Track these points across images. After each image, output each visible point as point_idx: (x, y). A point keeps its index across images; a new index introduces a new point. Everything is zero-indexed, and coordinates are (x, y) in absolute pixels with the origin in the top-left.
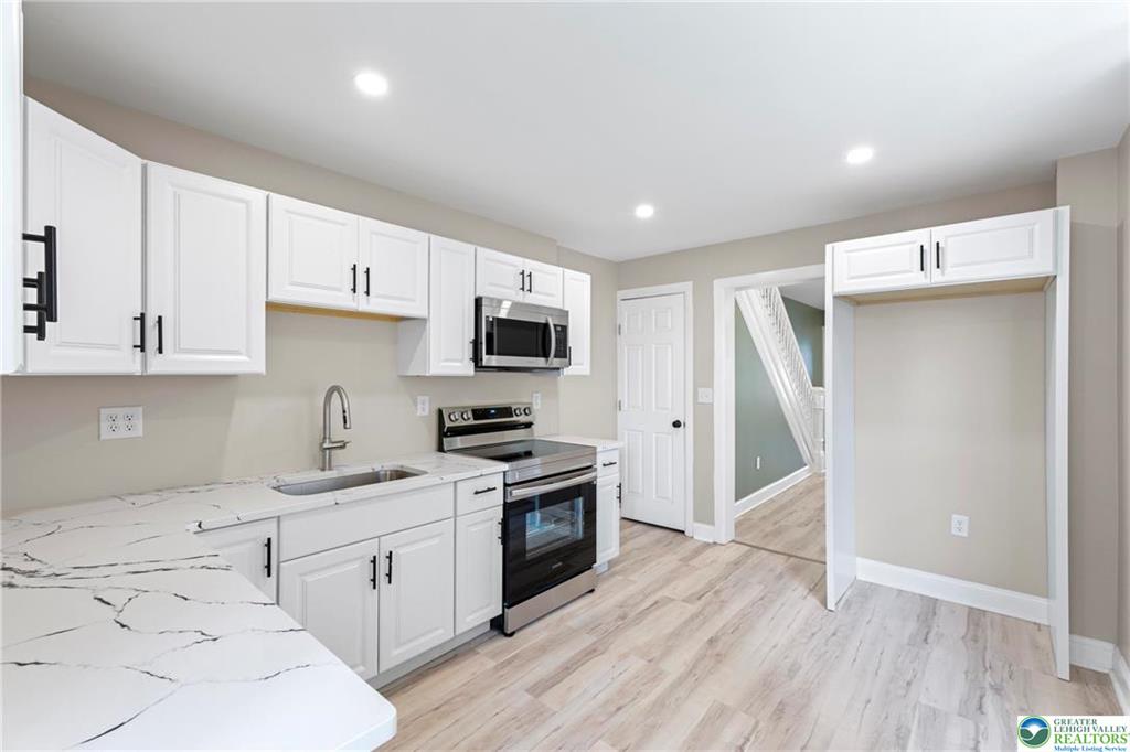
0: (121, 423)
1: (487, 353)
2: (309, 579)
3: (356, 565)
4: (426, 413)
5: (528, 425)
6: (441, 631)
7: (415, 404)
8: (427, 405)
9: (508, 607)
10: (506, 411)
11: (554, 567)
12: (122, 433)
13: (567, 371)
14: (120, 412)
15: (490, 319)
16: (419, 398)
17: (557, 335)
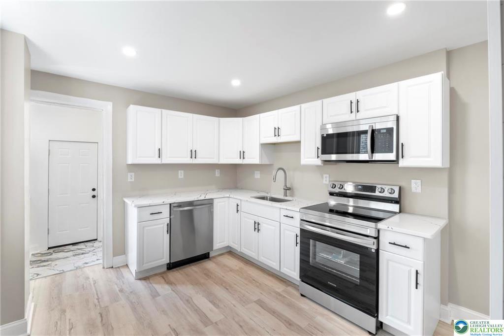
2: (245, 219)
3: (251, 221)
4: (328, 182)
7: (323, 178)
8: (328, 179)
10: (370, 188)
11: (329, 283)
15: (325, 135)
16: (324, 175)
17: (380, 136)
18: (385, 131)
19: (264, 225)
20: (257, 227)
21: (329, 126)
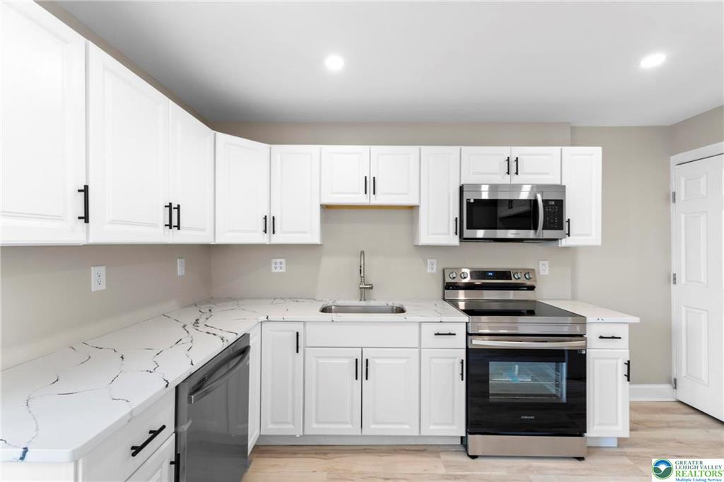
0: (278, 265)
1: (468, 228)
2: (320, 361)
3: (346, 361)
4: (434, 271)
5: (532, 288)
6: (407, 427)
7: (426, 264)
8: (435, 266)
9: (471, 434)
10: (505, 274)
11: (523, 417)
12: (278, 270)
13: (565, 242)
14: (279, 260)
15: (472, 201)
16: (429, 261)
17: (549, 209)
18: (553, 203)
19: (378, 361)
20: (362, 369)
21: (485, 188)
